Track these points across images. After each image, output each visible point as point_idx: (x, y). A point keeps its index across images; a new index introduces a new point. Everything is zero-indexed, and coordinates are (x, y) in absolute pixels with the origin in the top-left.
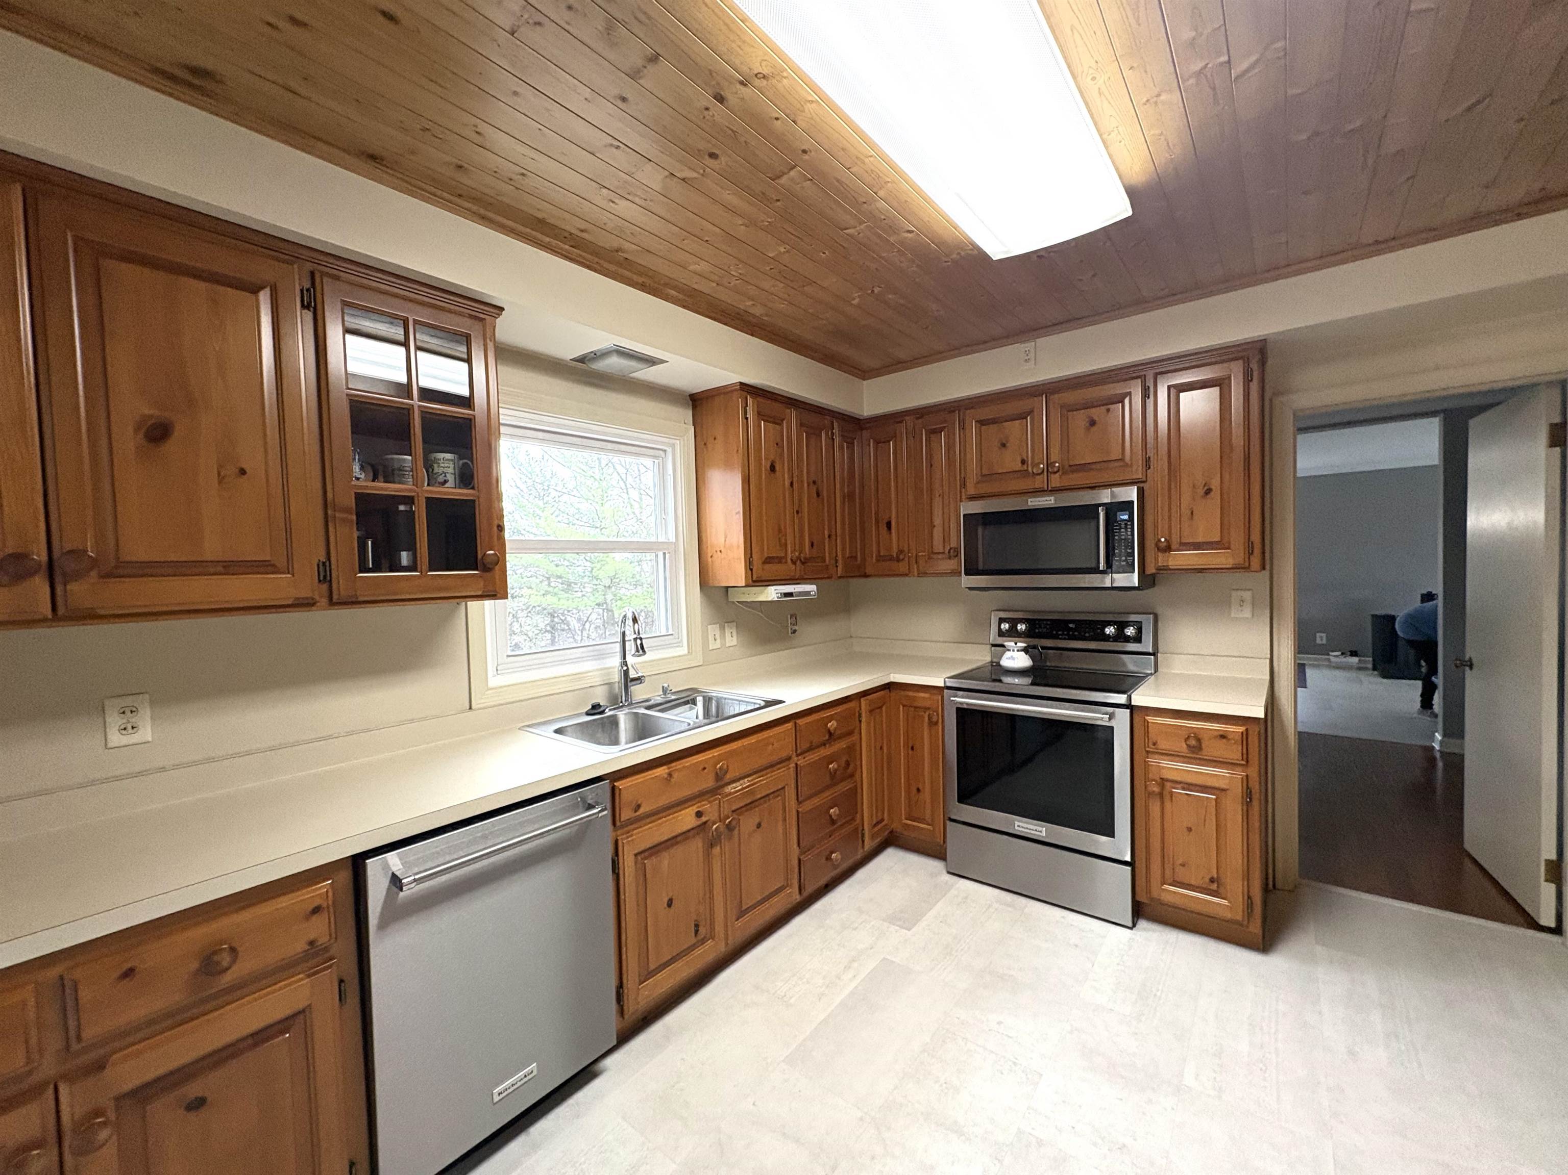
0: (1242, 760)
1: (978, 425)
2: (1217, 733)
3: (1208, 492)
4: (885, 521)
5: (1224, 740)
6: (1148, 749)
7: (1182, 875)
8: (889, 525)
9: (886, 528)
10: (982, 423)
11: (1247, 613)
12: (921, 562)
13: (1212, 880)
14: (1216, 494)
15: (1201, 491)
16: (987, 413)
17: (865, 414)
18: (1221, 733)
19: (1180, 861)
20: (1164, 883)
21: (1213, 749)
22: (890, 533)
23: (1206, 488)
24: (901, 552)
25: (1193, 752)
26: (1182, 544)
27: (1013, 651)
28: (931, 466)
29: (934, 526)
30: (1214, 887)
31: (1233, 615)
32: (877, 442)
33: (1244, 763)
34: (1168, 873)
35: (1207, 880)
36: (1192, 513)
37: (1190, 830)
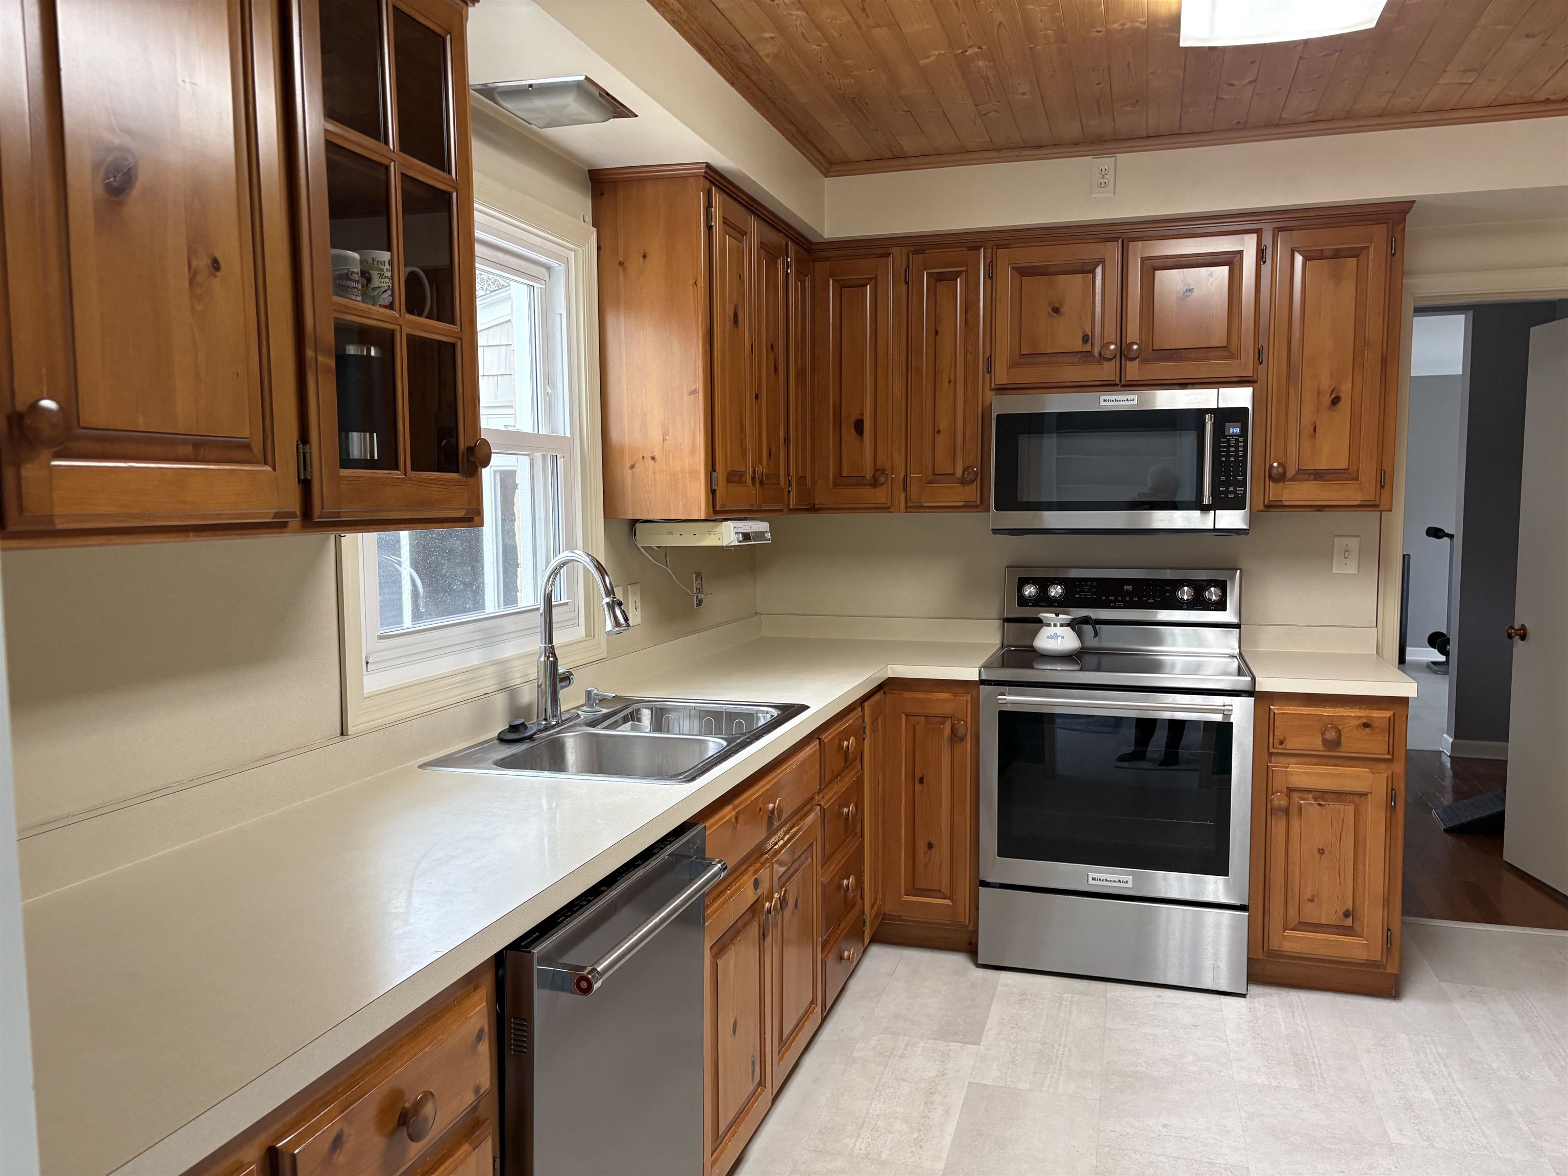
0: (1388, 753)
1: (1017, 275)
2: (1357, 722)
3: (1336, 401)
4: (852, 421)
5: (1368, 730)
6: (1272, 750)
7: (1311, 913)
8: (859, 426)
9: (854, 432)
10: (1023, 272)
11: (1352, 569)
12: (914, 489)
13: (1347, 914)
14: (1345, 404)
15: (1327, 400)
16: (1033, 256)
17: (826, 237)
18: (1364, 720)
19: (1308, 896)
20: (1285, 929)
21: (1355, 742)
22: (862, 440)
23: (1333, 396)
24: (879, 471)
25: (1330, 750)
26: (1300, 472)
27: (1055, 625)
28: (937, 332)
29: (939, 432)
30: (1349, 922)
31: (1335, 571)
32: (842, 286)
33: (1388, 757)
34: (1292, 912)
35: (1341, 914)
36: (1315, 430)
37: (1321, 851)
